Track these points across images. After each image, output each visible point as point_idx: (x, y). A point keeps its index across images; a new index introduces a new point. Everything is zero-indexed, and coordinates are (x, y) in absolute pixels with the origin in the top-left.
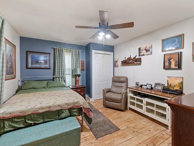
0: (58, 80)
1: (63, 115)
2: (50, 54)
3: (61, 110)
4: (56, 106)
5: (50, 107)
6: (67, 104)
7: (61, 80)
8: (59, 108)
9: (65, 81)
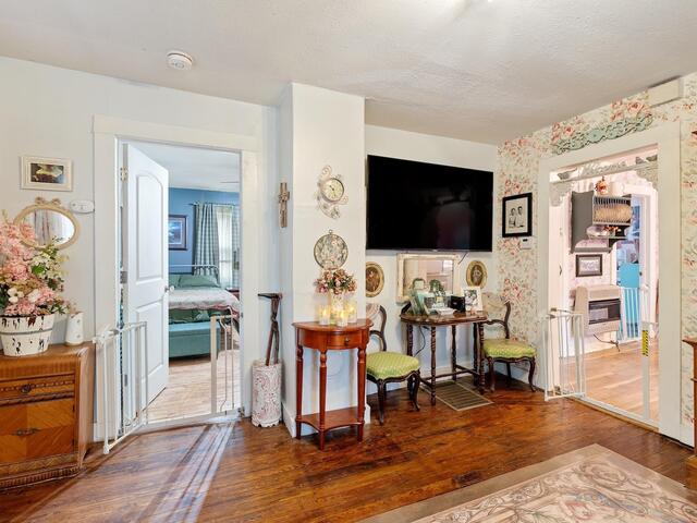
0: (202, 273)
1: (199, 317)
2: (185, 217)
3: (196, 309)
4: (189, 304)
5: (180, 304)
6: (206, 303)
7: (208, 273)
8: (193, 307)
9: (217, 276)
